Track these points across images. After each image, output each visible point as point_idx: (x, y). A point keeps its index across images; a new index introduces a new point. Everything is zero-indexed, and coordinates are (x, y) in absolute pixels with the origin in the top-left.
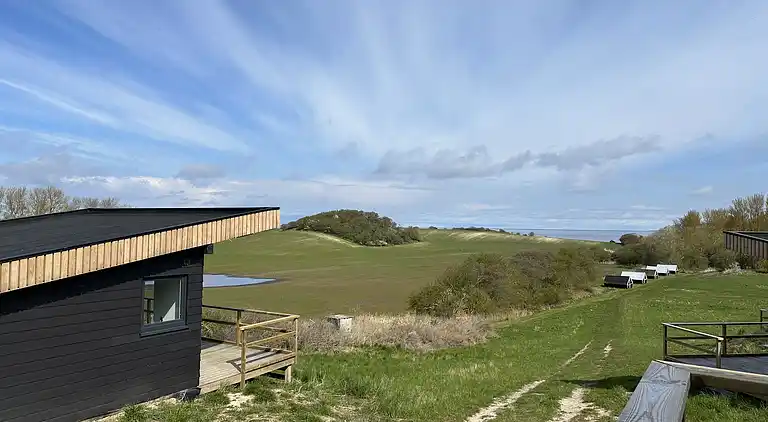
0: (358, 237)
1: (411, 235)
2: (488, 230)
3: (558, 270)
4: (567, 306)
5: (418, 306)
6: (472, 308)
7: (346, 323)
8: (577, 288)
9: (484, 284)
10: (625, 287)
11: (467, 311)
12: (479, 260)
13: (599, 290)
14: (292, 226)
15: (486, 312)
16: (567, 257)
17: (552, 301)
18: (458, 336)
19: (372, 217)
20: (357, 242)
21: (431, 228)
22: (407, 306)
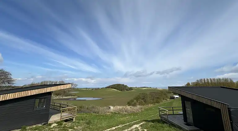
0: (120, 89)
1: (131, 89)
2: (146, 87)
3: (159, 95)
4: (161, 103)
5: (129, 104)
6: (140, 104)
7: (112, 108)
8: (164, 99)
9: (143, 99)
10: (174, 99)
11: (139, 105)
12: (142, 94)
13: (169, 100)
14: (107, 87)
15: (143, 105)
16: (161, 93)
17: (158, 102)
18: (134, 110)
19: (123, 85)
20: (120, 90)
21: (136, 87)
22: (127, 104)
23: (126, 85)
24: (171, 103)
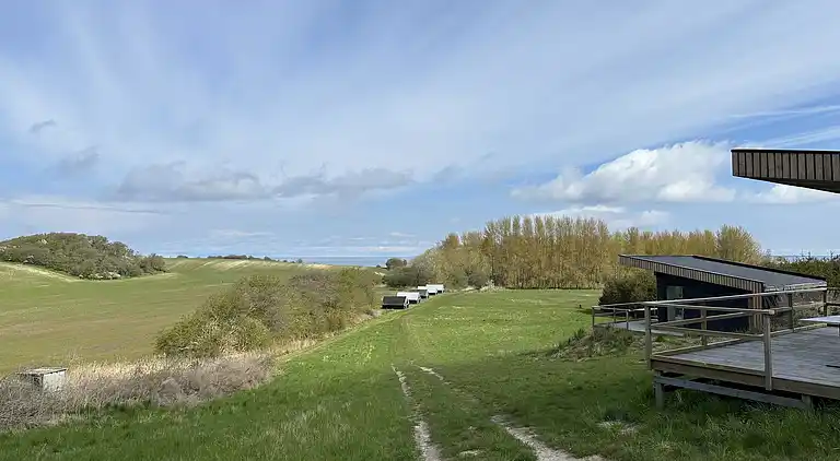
0: (77, 267)
1: (153, 265)
2: (244, 258)
5: (167, 346)
7: (54, 379)
8: (359, 312)
10: (402, 307)
11: (238, 347)
13: (378, 312)
15: (261, 346)
18: (234, 378)
19: (99, 243)
21: (181, 257)
22: (152, 349)
23: (117, 244)
24: (397, 326)
